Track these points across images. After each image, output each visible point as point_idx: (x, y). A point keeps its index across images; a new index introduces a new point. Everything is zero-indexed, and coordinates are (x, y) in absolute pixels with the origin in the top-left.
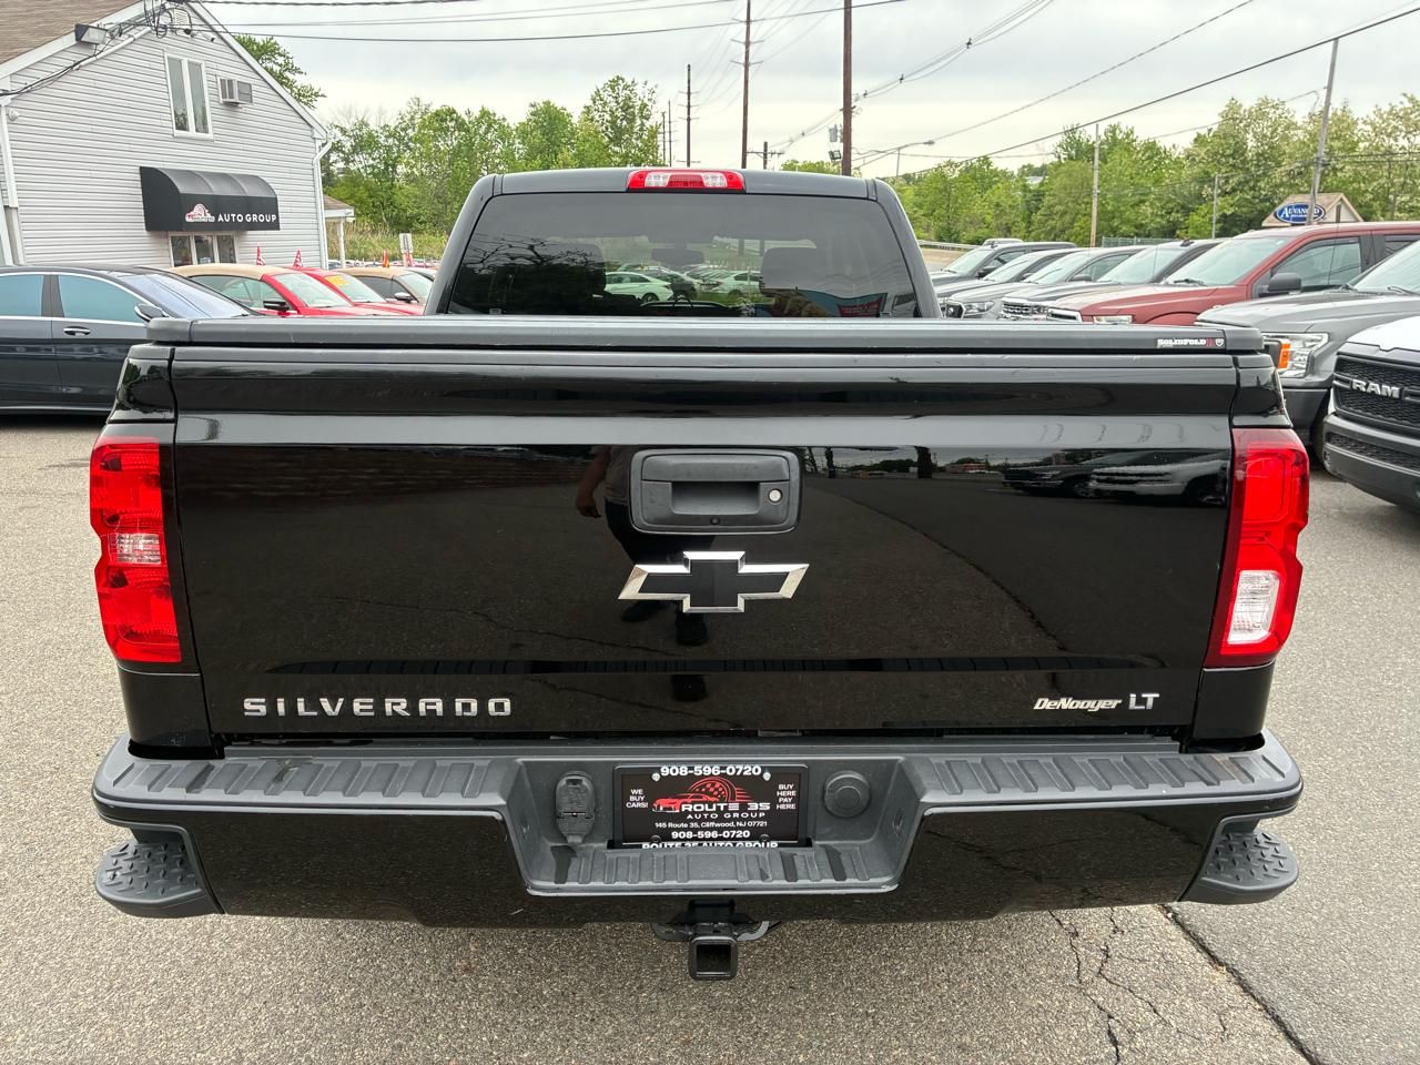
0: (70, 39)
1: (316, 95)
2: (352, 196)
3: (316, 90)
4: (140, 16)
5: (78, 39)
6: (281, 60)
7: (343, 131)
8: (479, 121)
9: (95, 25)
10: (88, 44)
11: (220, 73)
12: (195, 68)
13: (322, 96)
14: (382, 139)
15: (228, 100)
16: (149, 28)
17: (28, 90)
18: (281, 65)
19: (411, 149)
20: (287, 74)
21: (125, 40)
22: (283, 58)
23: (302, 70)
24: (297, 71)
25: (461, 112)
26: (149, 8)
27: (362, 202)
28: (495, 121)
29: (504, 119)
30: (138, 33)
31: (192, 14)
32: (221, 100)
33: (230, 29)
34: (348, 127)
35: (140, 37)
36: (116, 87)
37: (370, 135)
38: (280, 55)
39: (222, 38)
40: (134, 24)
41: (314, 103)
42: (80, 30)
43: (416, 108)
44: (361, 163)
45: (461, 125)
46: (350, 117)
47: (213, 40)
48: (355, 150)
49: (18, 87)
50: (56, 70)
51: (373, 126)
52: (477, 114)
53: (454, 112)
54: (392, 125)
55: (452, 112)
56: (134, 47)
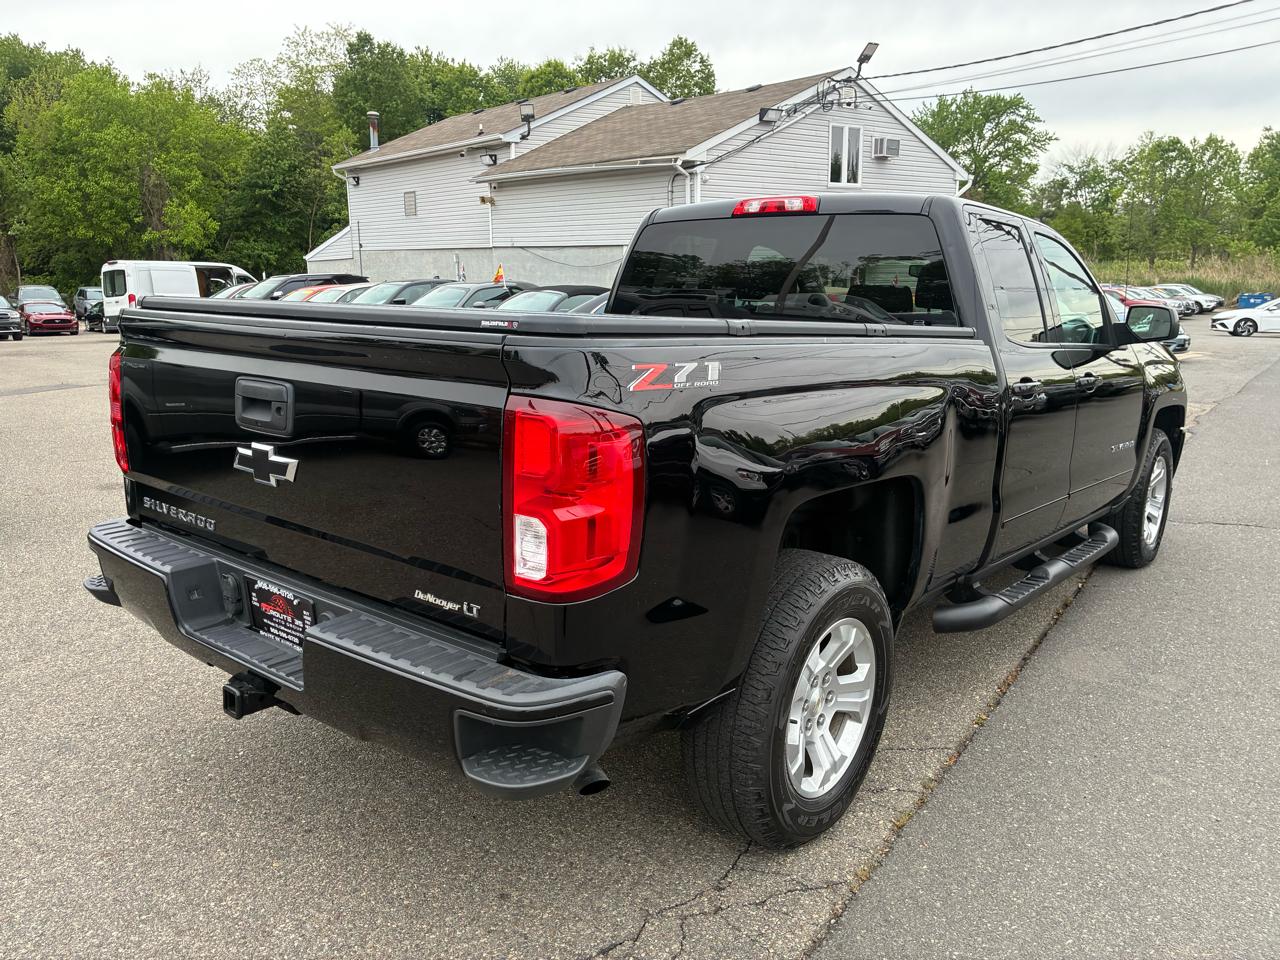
0: (756, 120)
1: (1050, 139)
2: (1068, 227)
3: (1050, 135)
4: (813, 97)
5: (761, 119)
6: (1024, 112)
7: (1071, 169)
8: (1204, 149)
9: (775, 107)
10: (769, 123)
11: (875, 134)
12: (854, 134)
13: (1056, 139)
14: (1107, 172)
15: (879, 155)
16: (819, 105)
17: (720, 159)
18: (1022, 117)
19: (1134, 180)
20: (1028, 124)
21: (799, 116)
22: (1025, 110)
23: (1041, 118)
24: (1037, 120)
25: (1186, 142)
26: (820, 90)
27: (1076, 232)
28: (1221, 148)
29: (1232, 145)
30: (808, 110)
31: (858, 89)
32: (873, 156)
33: (888, 96)
34: (1075, 165)
35: (812, 113)
36: (788, 153)
37: (1096, 170)
38: (1023, 108)
39: (882, 106)
40: (807, 103)
41: (1047, 147)
42: (763, 112)
43: (1147, 141)
44: (1084, 197)
45: (1183, 153)
46: (1080, 155)
47: (870, 108)
48: (1079, 186)
49: (711, 158)
50: (741, 144)
51: (1101, 163)
52: (1202, 141)
53: (1178, 142)
54: (1120, 159)
55: (1175, 142)
56: (807, 121)
